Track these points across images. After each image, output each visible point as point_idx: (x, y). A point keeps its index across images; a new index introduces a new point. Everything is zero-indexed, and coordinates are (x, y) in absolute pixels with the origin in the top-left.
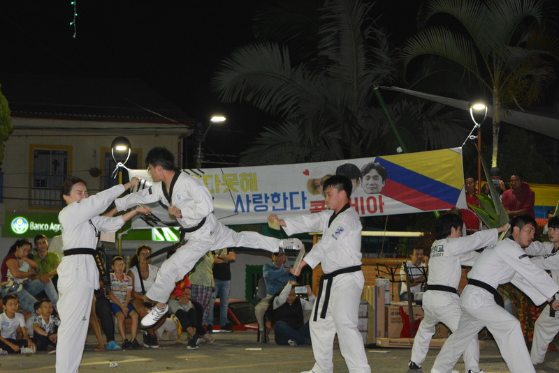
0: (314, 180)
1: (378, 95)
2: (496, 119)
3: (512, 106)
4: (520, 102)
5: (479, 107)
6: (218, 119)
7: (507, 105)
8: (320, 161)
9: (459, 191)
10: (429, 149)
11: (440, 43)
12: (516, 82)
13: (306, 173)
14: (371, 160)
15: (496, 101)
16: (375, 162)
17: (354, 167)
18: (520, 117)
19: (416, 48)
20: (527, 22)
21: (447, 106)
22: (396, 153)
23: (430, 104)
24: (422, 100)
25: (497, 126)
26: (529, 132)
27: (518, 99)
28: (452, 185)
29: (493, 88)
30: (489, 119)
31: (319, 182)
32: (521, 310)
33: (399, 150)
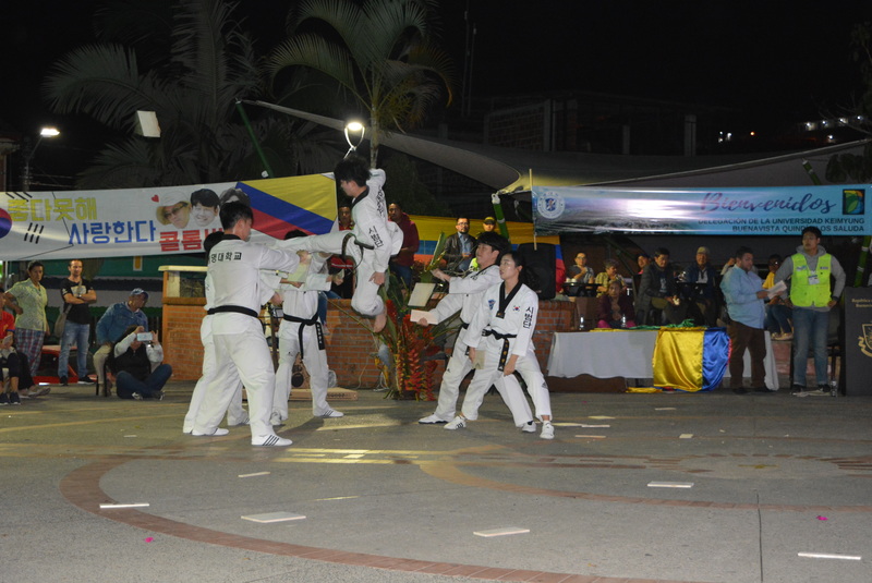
0: (165, 208)
1: (241, 110)
2: (374, 142)
3: (392, 127)
4: (400, 123)
5: (355, 127)
6: (49, 132)
7: (388, 126)
8: (172, 185)
9: (332, 223)
10: (299, 174)
11: (312, 52)
12: (397, 100)
13: (156, 199)
14: (232, 185)
15: (374, 121)
16: (237, 187)
17: (212, 194)
18: (401, 141)
19: (284, 57)
20: (409, 33)
21: (319, 126)
22: (261, 178)
23: (302, 122)
24: (292, 117)
25: (375, 149)
26: (411, 157)
27: (398, 119)
28: (324, 216)
29: (370, 106)
30: (367, 142)
31: (170, 210)
32: (398, 356)
33: (265, 174)
